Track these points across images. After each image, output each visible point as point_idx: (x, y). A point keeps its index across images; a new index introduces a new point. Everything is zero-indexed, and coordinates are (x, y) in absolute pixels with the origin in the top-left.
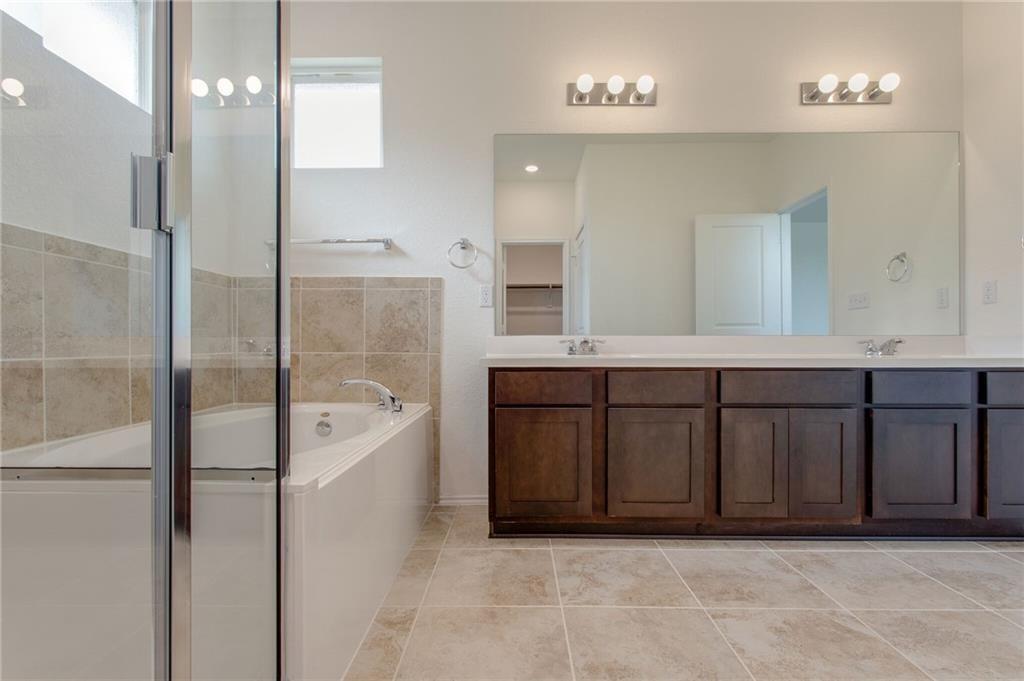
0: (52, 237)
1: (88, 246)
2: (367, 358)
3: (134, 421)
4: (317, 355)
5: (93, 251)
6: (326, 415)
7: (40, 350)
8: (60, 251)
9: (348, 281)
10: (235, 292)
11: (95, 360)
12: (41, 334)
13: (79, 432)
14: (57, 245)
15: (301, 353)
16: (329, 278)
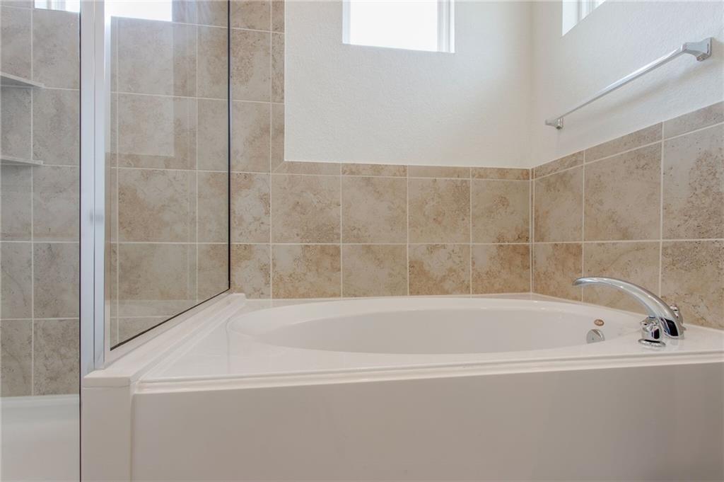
0: (347, 165)
1: (373, 166)
2: (665, 248)
3: (411, 293)
4: (599, 244)
5: (377, 169)
6: (600, 323)
7: (339, 238)
8: (352, 173)
9: (639, 136)
10: (532, 182)
11: (378, 246)
12: (339, 228)
13: (365, 295)
14: (352, 170)
15: (583, 242)
16: (614, 142)
